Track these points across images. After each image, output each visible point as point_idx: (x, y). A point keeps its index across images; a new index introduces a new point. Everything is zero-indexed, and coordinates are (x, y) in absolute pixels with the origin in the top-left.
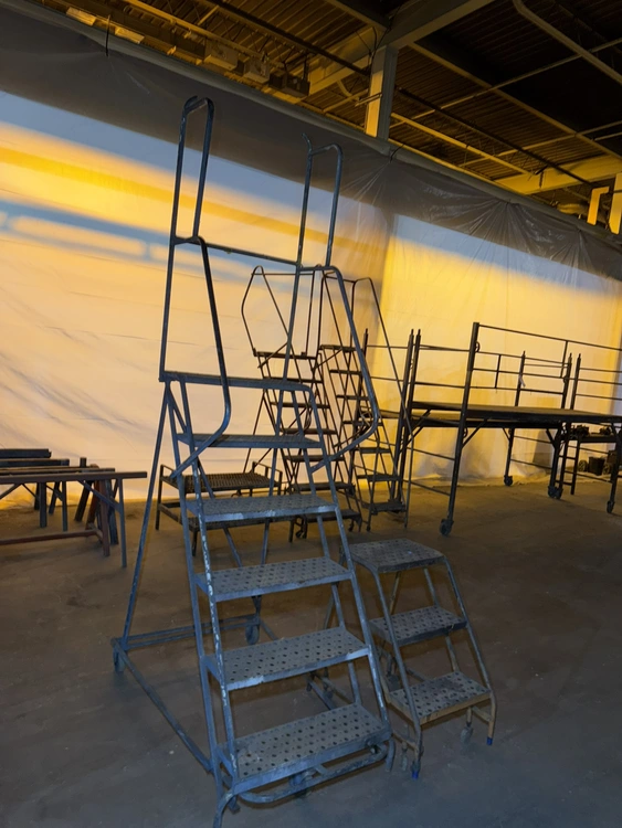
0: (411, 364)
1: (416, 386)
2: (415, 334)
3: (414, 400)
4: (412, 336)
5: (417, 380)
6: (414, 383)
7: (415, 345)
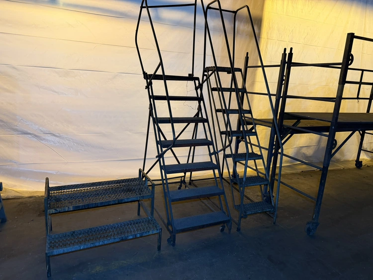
0: (284, 80)
1: (288, 100)
2: (288, 52)
3: (286, 111)
4: (284, 55)
5: (288, 94)
6: (286, 96)
7: (287, 63)
